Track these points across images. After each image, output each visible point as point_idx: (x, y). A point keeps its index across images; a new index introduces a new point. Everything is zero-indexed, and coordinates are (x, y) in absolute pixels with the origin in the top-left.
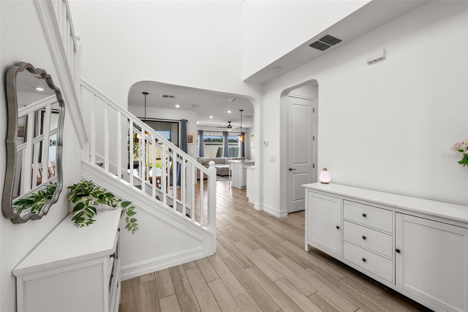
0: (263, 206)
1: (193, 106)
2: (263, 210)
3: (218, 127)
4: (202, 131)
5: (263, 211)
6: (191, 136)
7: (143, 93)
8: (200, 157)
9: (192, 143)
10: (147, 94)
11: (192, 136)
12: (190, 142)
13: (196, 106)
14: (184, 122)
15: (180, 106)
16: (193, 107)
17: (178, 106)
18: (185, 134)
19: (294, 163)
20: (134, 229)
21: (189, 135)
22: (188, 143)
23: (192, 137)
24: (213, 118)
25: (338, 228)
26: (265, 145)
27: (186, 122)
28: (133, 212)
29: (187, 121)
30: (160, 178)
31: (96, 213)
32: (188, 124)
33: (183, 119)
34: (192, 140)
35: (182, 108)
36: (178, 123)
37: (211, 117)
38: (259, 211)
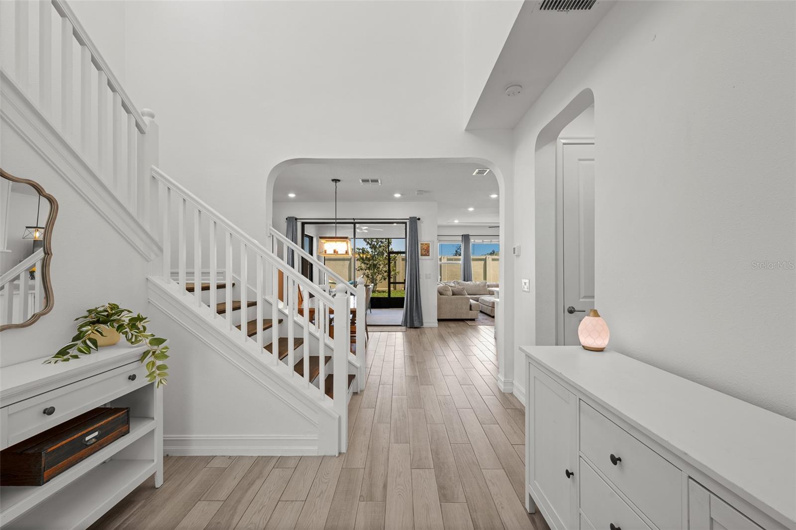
0: (512, 383)
1: (421, 192)
2: (514, 393)
3: (490, 227)
4: (468, 235)
5: (512, 394)
6: (426, 244)
7: (333, 180)
8: (465, 281)
9: (428, 257)
10: (339, 181)
11: (429, 244)
12: (426, 255)
13: (425, 192)
14: (414, 221)
15: (402, 194)
16: (422, 194)
17: (397, 195)
18: (415, 240)
19: (582, 296)
20: (160, 380)
21: (422, 243)
22: (421, 255)
23: (429, 246)
24: (473, 211)
25: (569, 474)
26: (516, 256)
27: (418, 221)
28: (165, 355)
29: (419, 219)
30: (355, 311)
31: (96, 347)
32: (422, 224)
33: (412, 216)
34: (428, 252)
35: (405, 198)
36: (406, 223)
37: (471, 209)
38: (504, 393)
